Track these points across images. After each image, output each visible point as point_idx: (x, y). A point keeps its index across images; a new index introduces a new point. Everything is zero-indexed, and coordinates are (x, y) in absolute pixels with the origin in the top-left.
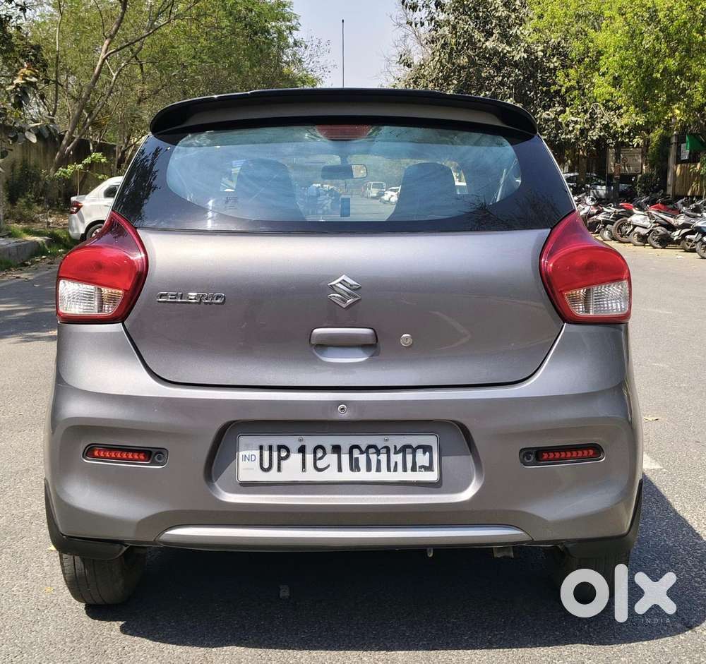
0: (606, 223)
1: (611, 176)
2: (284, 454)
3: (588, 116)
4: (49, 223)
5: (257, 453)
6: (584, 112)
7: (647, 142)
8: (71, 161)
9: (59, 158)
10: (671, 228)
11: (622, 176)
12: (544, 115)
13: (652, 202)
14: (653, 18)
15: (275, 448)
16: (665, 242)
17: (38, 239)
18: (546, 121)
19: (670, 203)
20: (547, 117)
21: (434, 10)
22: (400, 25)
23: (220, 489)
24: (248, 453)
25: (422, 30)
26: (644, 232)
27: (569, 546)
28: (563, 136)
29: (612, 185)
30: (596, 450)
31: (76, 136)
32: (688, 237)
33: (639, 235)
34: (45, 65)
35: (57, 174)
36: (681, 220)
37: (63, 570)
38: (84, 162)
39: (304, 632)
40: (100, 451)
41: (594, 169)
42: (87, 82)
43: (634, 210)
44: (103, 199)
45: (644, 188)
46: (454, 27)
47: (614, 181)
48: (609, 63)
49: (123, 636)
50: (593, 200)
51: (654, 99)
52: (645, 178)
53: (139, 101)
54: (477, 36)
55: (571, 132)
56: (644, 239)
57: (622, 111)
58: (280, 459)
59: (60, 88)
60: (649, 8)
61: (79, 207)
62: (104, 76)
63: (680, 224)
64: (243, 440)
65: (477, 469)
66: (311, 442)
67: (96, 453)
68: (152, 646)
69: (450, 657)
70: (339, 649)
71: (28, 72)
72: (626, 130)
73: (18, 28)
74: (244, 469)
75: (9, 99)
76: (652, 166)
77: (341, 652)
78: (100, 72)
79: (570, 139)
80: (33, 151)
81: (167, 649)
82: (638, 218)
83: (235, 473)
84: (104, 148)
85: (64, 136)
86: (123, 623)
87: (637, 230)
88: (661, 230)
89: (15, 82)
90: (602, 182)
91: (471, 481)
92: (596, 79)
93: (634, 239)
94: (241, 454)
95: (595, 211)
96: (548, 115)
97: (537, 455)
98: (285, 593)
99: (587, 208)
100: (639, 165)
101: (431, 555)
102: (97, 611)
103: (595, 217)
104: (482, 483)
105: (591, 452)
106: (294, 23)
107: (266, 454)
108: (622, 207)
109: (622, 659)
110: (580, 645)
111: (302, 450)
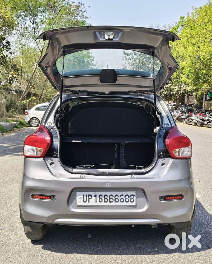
0: (184, 119)
1: (186, 105)
2: (90, 197)
3: (179, 87)
4: (18, 118)
5: (82, 197)
6: (178, 85)
7: (197, 95)
8: (25, 99)
9: (22, 98)
10: (204, 120)
11: (189, 104)
12: (166, 86)
13: (198, 113)
14: (199, 58)
15: (88, 196)
16: (202, 125)
17: (15, 123)
18: (167, 88)
19: (203, 112)
20: (167, 87)
21: (133, 55)
22: (123, 59)
23: (71, 207)
24: (80, 197)
25: (130, 61)
26: (195, 121)
27: (174, 225)
28: (172, 92)
29: (186, 107)
30: (182, 196)
31: (27, 91)
32: (209, 123)
33: (194, 123)
34: (18, 70)
35: (21, 103)
36: (207, 118)
37: (25, 230)
38: (29, 99)
39: (95, 249)
40: (36, 196)
41: (181, 102)
42: (30, 75)
43: (193, 115)
44: (35, 111)
45: (196, 108)
46: (140, 61)
47: (187, 106)
48: (186, 71)
49: (42, 250)
50: (180, 112)
51: (199, 82)
52: (196, 105)
53: (46, 81)
54: (146, 63)
55: (174, 91)
56: (196, 124)
57: (189, 85)
58: (89, 199)
59: (22, 77)
60: (198, 55)
61: (28, 113)
62: (35, 74)
63: (206, 119)
64: (78, 193)
65: (147, 202)
66: (98, 194)
67: (35, 197)
68: (51, 253)
69: (139, 257)
70: (106, 254)
71: (13, 73)
72: (191, 91)
73: (10, 59)
74: (78, 202)
75: (7, 81)
76: (198, 101)
77: (107, 255)
78: (34, 72)
79: (174, 93)
80: (14, 96)
81: (55, 254)
82: (194, 117)
83: (76, 203)
84: (35, 95)
85: (23, 91)
86: (42, 246)
87: (194, 121)
88: (201, 121)
89: (10, 76)
90: (183, 106)
91: (145, 205)
92: (182, 76)
93: (193, 124)
94: (78, 197)
95: (181, 115)
96: (167, 86)
97: (165, 198)
98: (90, 236)
99: (179, 114)
100: (194, 101)
101: (133, 227)
102: (34, 242)
103: (181, 117)
104: (148, 206)
105: (180, 197)
106: (92, 58)
107: (85, 197)
108: (189, 114)
109: (189, 258)
110: (177, 253)
111: (96, 196)
